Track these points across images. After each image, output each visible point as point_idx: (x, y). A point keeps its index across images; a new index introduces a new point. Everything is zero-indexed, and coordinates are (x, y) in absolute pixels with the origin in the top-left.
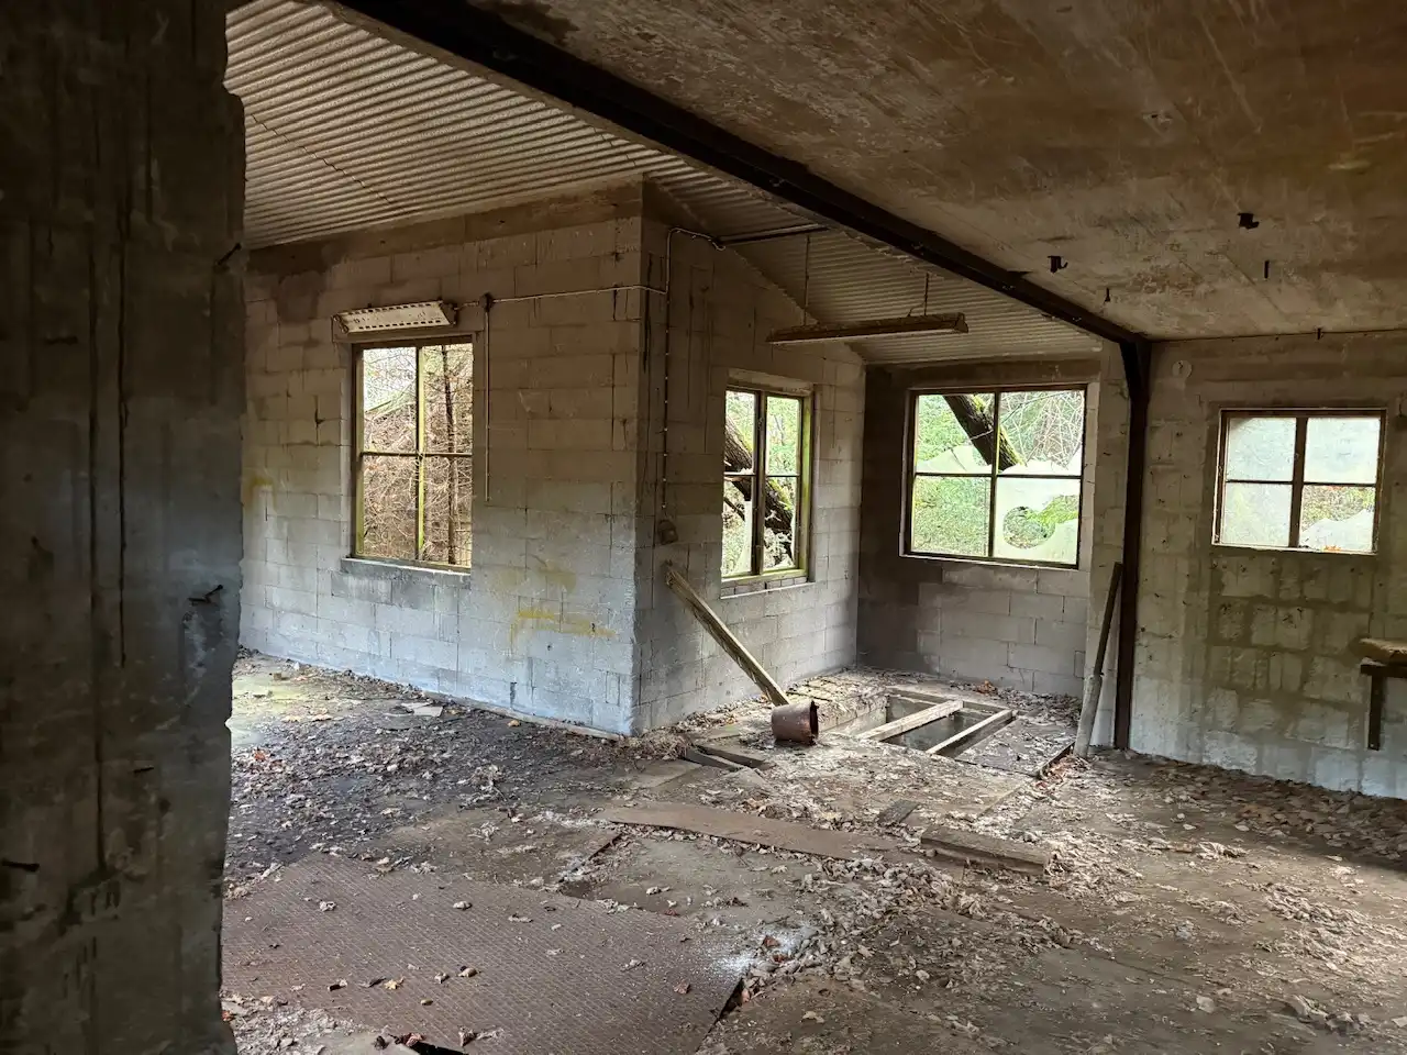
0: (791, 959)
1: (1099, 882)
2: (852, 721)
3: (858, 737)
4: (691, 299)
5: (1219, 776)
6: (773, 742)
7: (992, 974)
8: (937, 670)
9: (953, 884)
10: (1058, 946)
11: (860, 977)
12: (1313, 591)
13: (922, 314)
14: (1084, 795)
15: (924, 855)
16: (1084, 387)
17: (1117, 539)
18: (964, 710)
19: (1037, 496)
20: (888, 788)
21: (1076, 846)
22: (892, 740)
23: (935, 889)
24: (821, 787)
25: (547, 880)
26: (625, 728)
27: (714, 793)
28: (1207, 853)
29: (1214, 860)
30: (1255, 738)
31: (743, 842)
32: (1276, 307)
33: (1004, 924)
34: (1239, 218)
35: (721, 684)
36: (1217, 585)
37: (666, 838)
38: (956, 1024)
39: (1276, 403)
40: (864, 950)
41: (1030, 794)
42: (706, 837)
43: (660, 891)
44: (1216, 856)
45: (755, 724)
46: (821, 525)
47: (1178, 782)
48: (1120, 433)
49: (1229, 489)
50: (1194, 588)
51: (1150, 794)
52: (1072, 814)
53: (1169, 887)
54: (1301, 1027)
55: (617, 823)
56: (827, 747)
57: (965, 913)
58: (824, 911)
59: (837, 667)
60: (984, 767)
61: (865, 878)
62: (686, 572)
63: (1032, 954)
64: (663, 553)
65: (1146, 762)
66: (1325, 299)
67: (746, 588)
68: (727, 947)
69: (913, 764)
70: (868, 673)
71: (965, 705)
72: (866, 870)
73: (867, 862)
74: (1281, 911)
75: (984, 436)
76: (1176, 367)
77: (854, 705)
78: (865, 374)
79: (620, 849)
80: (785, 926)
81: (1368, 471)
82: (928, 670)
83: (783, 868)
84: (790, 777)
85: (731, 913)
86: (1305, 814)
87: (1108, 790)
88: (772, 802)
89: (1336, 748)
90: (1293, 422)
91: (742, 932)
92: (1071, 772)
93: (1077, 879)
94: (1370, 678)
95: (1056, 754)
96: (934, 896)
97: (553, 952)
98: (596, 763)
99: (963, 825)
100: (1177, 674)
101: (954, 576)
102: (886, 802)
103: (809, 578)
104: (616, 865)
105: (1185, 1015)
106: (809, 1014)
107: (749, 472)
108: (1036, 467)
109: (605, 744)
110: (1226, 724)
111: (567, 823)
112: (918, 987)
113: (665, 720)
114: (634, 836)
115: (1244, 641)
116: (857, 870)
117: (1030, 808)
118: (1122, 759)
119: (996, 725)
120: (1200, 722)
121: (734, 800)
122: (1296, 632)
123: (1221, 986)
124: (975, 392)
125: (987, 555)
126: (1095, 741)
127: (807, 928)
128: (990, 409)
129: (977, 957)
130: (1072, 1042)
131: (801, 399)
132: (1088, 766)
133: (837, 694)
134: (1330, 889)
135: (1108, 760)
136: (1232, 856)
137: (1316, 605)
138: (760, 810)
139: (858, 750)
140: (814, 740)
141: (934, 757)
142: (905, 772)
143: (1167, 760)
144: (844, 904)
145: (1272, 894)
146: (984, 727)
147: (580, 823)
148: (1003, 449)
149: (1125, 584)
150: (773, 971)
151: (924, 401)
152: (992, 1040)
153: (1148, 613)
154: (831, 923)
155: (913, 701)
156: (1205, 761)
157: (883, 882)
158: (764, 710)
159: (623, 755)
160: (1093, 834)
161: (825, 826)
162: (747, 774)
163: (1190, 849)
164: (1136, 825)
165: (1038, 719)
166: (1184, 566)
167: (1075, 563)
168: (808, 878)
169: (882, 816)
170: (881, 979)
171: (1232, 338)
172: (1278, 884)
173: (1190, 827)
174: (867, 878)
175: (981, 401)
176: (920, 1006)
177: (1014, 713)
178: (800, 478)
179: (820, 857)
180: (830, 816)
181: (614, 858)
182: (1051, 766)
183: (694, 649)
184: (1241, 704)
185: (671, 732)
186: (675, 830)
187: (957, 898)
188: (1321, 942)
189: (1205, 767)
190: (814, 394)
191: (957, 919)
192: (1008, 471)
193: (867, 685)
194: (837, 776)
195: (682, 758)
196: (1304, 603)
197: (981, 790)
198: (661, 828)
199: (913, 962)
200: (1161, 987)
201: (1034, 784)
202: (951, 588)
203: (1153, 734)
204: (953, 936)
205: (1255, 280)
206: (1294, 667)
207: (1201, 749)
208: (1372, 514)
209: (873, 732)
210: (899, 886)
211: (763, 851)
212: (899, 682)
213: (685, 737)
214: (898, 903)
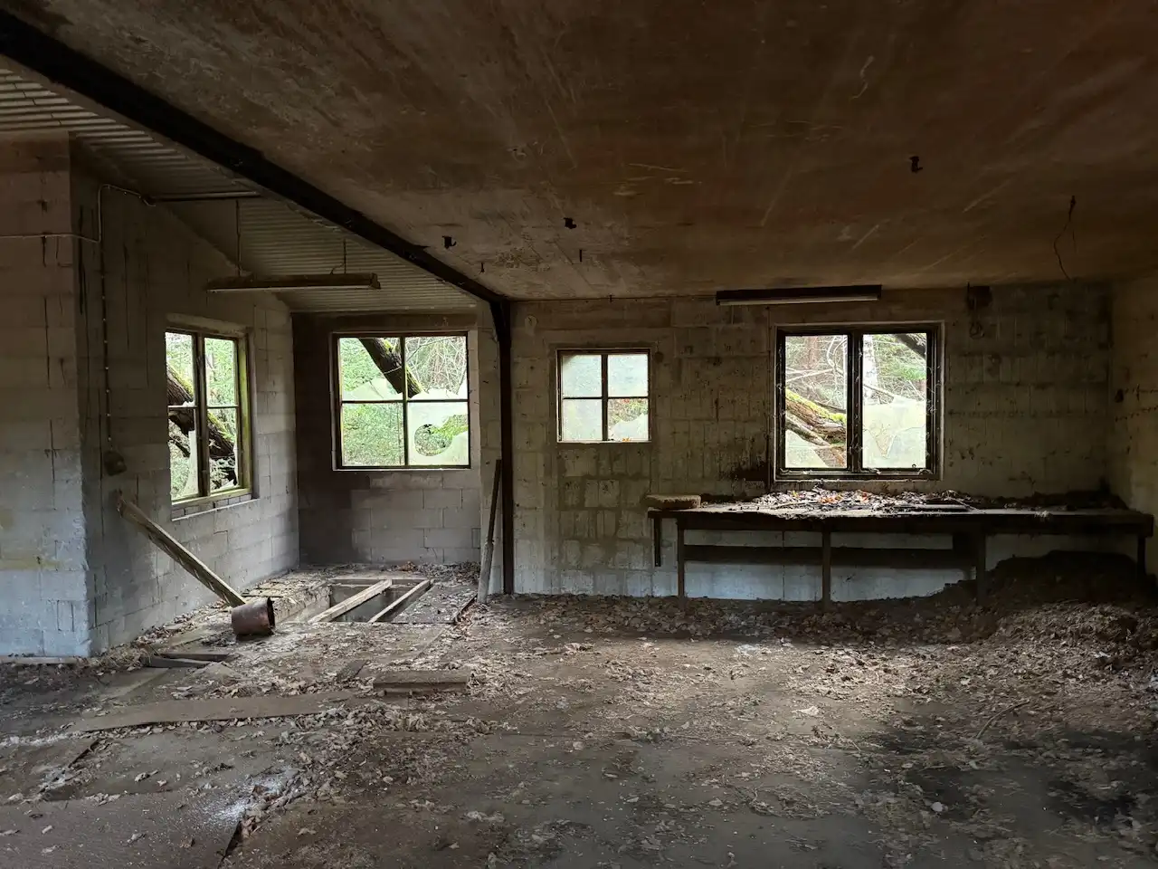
0: (281, 796)
1: (504, 686)
2: (301, 611)
3: (309, 622)
4: (125, 249)
5: (572, 600)
6: (234, 639)
7: (438, 765)
8: (370, 559)
9: (401, 710)
10: (481, 735)
11: (339, 794)
12: (618, 468)
13: (343, 272)
14: (488, 630)
15: (377, 697)
16: (465, 334)
17: (496, 442)
18: (394, 586)
19: (438, 416)
20: (341, 654)
21: (486, 665)
22: (337, 619)
23: (389, 717)
24: (284, 666)
25: (26, 793)
26: (82, 651)
27: (185, 688)
28: (570, 651)
29: (575, 654)
30: (591, 571)
31: (221, 721)
32: (586, 281)
33: (443, 729)
34: (564, 221)
35: (177, 598)
36: (562, 470)
37: (146, 734)
38: (417, 804)
39: (589, 345)
40: (339, 774)
41: (450, 637)
42: (185, 724)
43: (148, 776)
44: (575, 651)
45: (216, 627)
46: (261, 448)
47: (547, 608)
48: (494, 367)
49: (565, 404)
50: (548, 473)
51: (531, 621)
52: (480, 644)
53: (548, 678)
54: (634, 744)
55: (90, 732)
56: (284, 634)
57: (413, 729)
58: (302, 755)
59: (283, 570)
60: (414, 624)
61: (332, 724)
62: (136, 500)
63: (464, 744)
64: (111, 483)
65: (525, 599)
66: (614, 277)
67: (196, 509)
68: (223, 801)
69: (359, 632)
70: (310, 571)
71: (394, 582)
72: (332, 717)
73: (332, 711)
74: (616, 678)
75: (394, 371)
76: (527, 320)
77: (303, 597)
78: (291, 320)
79: (100, 752)
80: (270, 773)
81: (642, 389)
82: (363, 561)
83: (261, 733)
84: (255, 662)
85: (219, 777)
86: (623, 615)
87: (503, 623)
88: (243, 685)
89: (637, 570)
90: (599, 357)
91: (232, 789)
92: (477, 615)
93: (489, 687)
94: (653, 520)
95: (465, 604)
96: (389, 722)
97: (49, 850)
98: (56, 687)
99: (404, 668)
100: (541, 534)
101: (379, 482)
102: (340, 665)
103: (254, 495)
104: (98, 766)
105: (566, 756)
106: (303, 831)
107: (192, 404)
108: (434, 394)
109: (63, 669)
110: (574, 563)
111: (37, 742)
112: (386, 789)
113: (123, 637)
114: (112, 739)
115: (581, 506)
116: (324, 719)
117: (451, 647)
118: (508, 600)
119: (419, 593)
120: (559, 564)
121: (205, 691)
122: (609, 497)
123: (586, 732)
124: (385, 336)
125: (403, 464)
126: (491, 592)
127: (289, 771)
128: (397, 350)
129: (426, 756)
130: (498, 794)
131: (235, 340)
132: (488, 608)
133: (287, 591)
134: (642, 657)
135: (500, 602)
136: (584, 649)
137: (620, 477)
138: (232, 693)
139: (313, 631)
140: (273, 630)
141: (375, 624)
142: (354, 640)
143: (539, 595)
144: (317, 746)
145: (610, 668)
146: (410, 596)
147: (50, 740)
148: (409, 381)
149: (504, 475)
150: (266, 809)
151: (345, 343)
152: (444, 809)
153: (521, 494)
154: (309, 762)
155: (352, 586)
156: (563, 592)
157: (347, 722)
158: (221, 614)
159: (84, 675)
160: (496, 654)
161: (293, 693)
162: (215, 668)
163: (559, 651)
164: (524, 643)
165: (449, 583)
166: (541, 458)
167: (467, 463)
168: (285, 734)
169: (339, 677)
170: (357, 791)
171: (560, 300)
172: (613, 661)
173: (558, 636)
174: (333, 723)
175: (389, 343)
176: (389, 801)
177: (432, 581)
178: (239, 409)
179: (292, 717)
180: (295, 685)
181: (97, 760)
182: (462, 613)
183: (148, 569)
184: (582, 550)
185: (132, 647)
186: (153, 725)
187: (405, 721)
188: (640, 691)
189: (563, 596)
190: (247, 336)
191: (409, 734)
192: (414, 398)
193: (313, 581)
194: (297, 654)
195: (147, 666)
196: (613, 477)
197: (414, 641)
198: (139, 726)
199: (379, 772)
200: (551, 742)
201: (452, 629)
202: (378, 492)
203: (529, 580)
204: (406, 747)
205: (574, 262)
206: (610, 518)
207: (560, 584)
208: (647, 416)
209: (322, 615)
210: (360, 723)
211: (240, 724)
212: (338, 574)
213: (147, 649)
214: (361, 735)
